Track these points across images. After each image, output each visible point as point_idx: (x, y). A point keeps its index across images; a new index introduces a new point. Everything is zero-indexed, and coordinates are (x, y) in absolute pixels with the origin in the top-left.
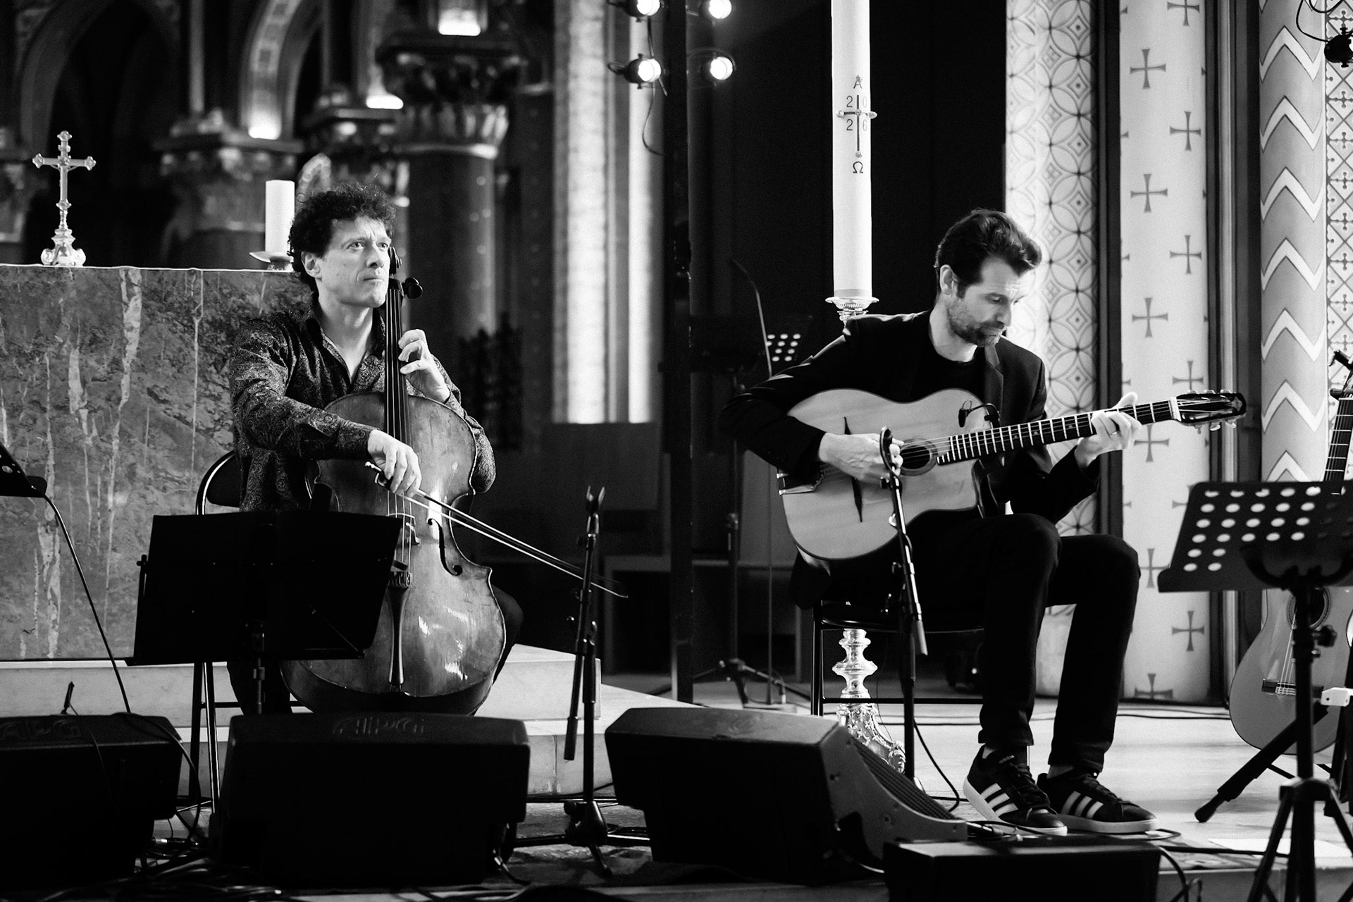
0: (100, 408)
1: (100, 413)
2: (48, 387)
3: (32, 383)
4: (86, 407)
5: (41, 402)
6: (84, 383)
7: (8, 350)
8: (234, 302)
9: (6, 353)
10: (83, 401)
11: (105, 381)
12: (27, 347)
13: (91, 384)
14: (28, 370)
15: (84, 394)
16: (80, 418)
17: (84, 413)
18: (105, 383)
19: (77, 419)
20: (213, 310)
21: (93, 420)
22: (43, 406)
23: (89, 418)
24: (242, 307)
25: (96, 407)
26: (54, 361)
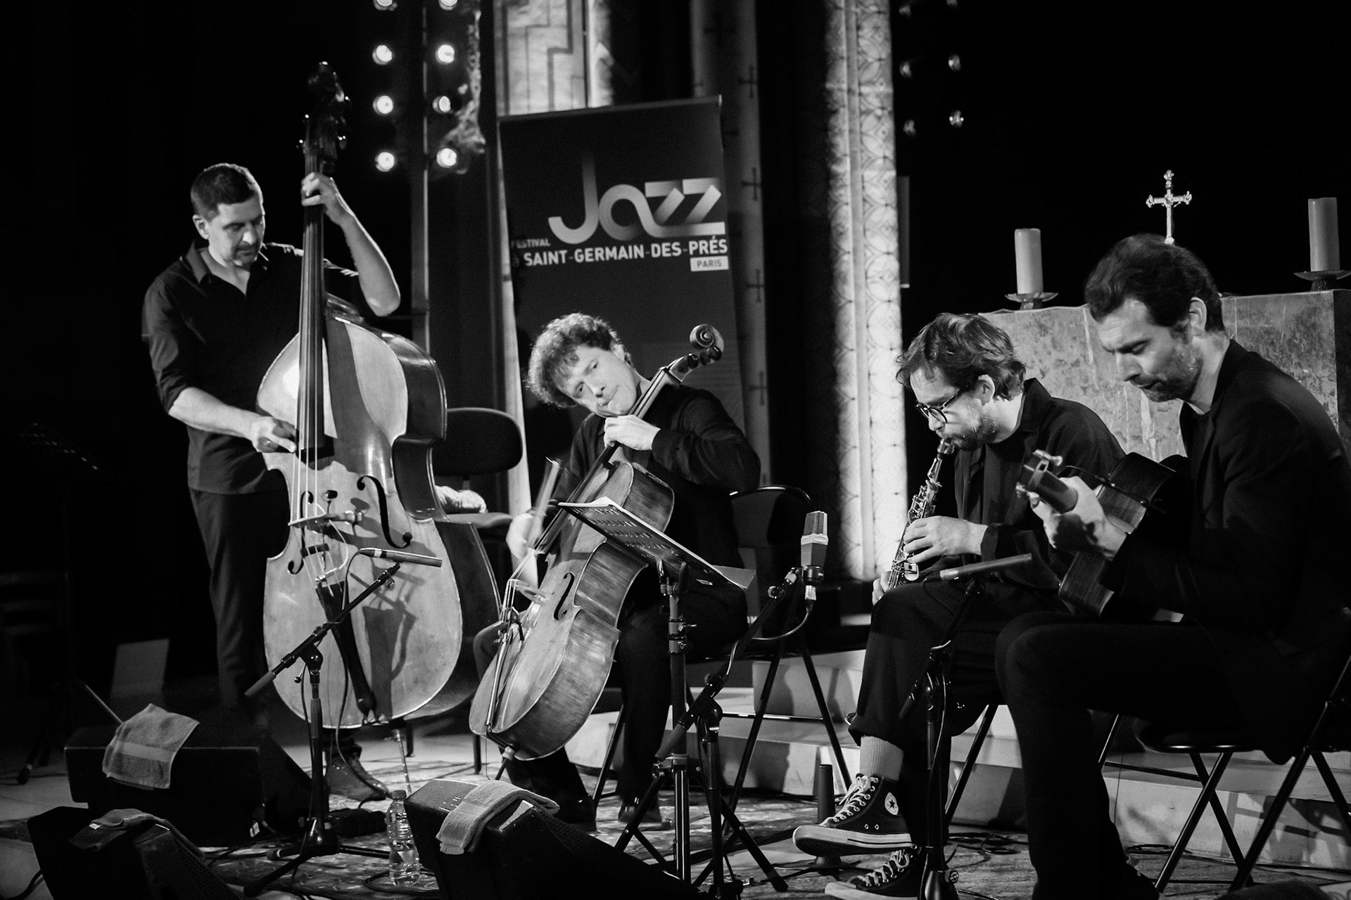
0: (1164, 437)
1: (1164, 442)
2: (1127, 419)
3: (1115, 416)
4: (1154, 436)
5: (1123, 433)
6: (1152, 414)
7: (1099, 386)
8: (1261, 327)
9: (1098, 388)
10: (1152, 430)
11: (1167, 411)
12: (1111, 382)
13: (1157, 414)
14: (1113, 404)
15: (1152, 424)
16: (1150, 447)
17: (1153, 442)
18: (1166, 413)
19: (1148, 449)
20: (1245, 336)
21: (1160, 448)
22: (1124, 436)
23: (1156, 447)
24: (1268, 332)
25: (1161, 437)
26: (1131, 394)
